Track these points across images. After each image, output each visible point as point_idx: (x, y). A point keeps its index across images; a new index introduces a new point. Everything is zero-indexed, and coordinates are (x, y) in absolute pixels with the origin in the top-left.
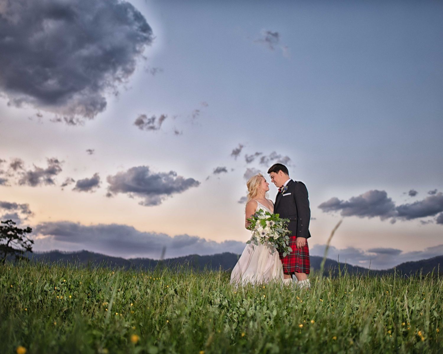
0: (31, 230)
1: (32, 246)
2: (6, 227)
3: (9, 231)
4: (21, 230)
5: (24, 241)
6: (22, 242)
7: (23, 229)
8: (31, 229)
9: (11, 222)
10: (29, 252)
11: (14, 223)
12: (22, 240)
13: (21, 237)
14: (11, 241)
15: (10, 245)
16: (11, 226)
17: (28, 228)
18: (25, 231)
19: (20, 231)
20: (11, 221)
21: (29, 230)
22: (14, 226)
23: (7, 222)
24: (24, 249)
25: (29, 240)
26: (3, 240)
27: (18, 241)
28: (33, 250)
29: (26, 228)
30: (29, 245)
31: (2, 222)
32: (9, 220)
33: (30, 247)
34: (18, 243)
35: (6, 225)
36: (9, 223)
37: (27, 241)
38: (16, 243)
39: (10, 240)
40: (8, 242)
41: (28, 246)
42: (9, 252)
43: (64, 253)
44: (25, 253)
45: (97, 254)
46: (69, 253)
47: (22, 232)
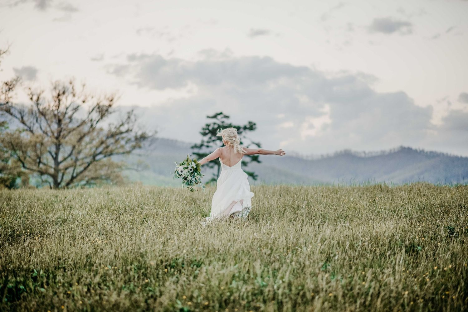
0: (254, 127)
2: (215, 124)
4: (239, 127)
7: (242, 125)
8: (255, 124)
9: (222, 116)
10: (255, 163)
11: (227, 117)
16: (223, 122)
17: (250, 123)
18: (245, 128)
20: (221, 113)
21: (251, 127)
22: (227, 122)
23: (215, 117)
24: (248, 159)
25: (253, 143)
28: (260, 159)
29: (246, 123)
31: (208, 117)
32: (219, 112)
35: (214, 120)
36: (219, 117)
37: (249, 145)
43: (363, 155)
44: (249, 165)
45: (431, 152)
46: (374, 154)
47: (242, 130)
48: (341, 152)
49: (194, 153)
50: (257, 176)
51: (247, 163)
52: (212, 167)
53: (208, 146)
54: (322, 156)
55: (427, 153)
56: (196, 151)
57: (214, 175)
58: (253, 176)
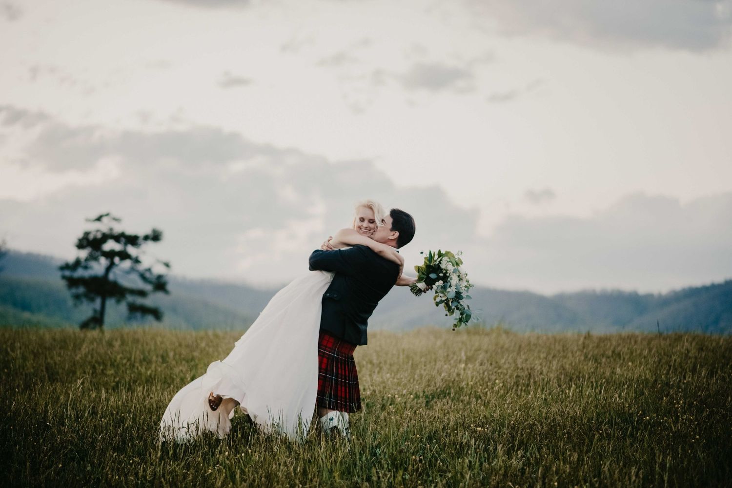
0: (160, 236)
2: (97, 231)
3: (106, 242)
4: (136, 237)
6: (140, 269)
7: (141, 233)
8: (161, 233)
9: (109, 218)
10: (160, 295)
11: (116, 220)
12: (140, 263)
13: (137, 255)
14: (113, 267)
15: (111, 277)
16: (111, 228)
18: (146, 238)
19: (133, 240)
20: (107, 215)
21: (156, 237)
22: (118, 229)
23: (99, 219)
24: (148, 287)
25: (158, 261)
26: (93, 267)
27: (130, 266)
28: (169, 287)
30: (161, 275)
31: (88, 220)
32: (105, 212)
33: (162, 279)
36: (105, 220)
38: (127, 272)
39: (112, 264)
40: (108, 269)
41: (157, 277)
44: (150, 295)
47: (140, 241)
49: (64, 277)
51: (147, 293)
52: (92, 300)
53: (86, 268)
56: (67, 273)
57: (95, 311)
58: (156, 314)
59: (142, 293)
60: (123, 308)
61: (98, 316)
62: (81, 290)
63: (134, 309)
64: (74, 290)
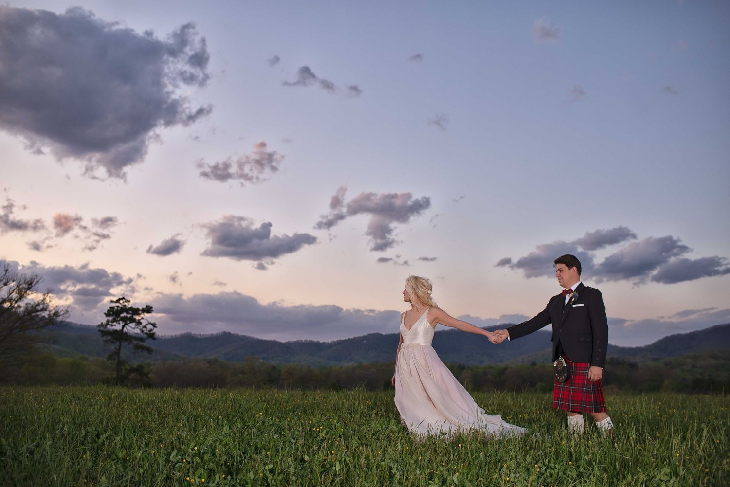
1: (154, 331)
2: (118, 307)
3: (122, 313)
4: (138, 310)
5: (143, 324)
6: (141, 326)
7: (140, 308)
8: (152, 308)
9: (124, 300)
10: (151, 339)
11: (129, 301)
12: (141, 323)
13: (139, 320)
14: (126, 326)
15: (125, 331)
16: (125, 305)
17: (147, 306)
18: (144, 311)
19: (136, 311)
20: (123, 298)
21: (148, 309)
22: (129, 305)
23: (118, 301)
24: (144, 336)
25: (149, 323)
26: (115, 325)
27: (136, 325)
28: (156, 335)
29: (144, 307)
30: (151, 330)
31: (112, 301)
32: (121, 297)
33: (152, 332)
34: (136, 328)
35: (117, 304)
36: (121, 301)
37: (147, 324)
38: (134, 328)
39: (126, 324)
40: (123, 327)
41: (149, 331)
42: (126, 340)
43: (199, 337)
44: (146, 340)
45: (243, 336)
46: (206, 336)
47: (140, 312)
48: (185, 334)
50: (152, 351)
51: (145, 339)
52: (113, 342)
53: (112, 325)
54: (172, 336)
55: (240, 336)
56: (102, 329)
57: (116, 349)
58: (149, 350)
59: (142, 339)
60: (131, 346)
61: (117, 351)
62: (109, 337)
63: (138, 348)
64: (104, 338)
